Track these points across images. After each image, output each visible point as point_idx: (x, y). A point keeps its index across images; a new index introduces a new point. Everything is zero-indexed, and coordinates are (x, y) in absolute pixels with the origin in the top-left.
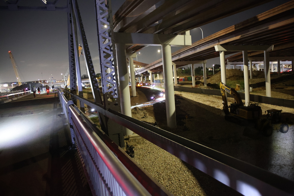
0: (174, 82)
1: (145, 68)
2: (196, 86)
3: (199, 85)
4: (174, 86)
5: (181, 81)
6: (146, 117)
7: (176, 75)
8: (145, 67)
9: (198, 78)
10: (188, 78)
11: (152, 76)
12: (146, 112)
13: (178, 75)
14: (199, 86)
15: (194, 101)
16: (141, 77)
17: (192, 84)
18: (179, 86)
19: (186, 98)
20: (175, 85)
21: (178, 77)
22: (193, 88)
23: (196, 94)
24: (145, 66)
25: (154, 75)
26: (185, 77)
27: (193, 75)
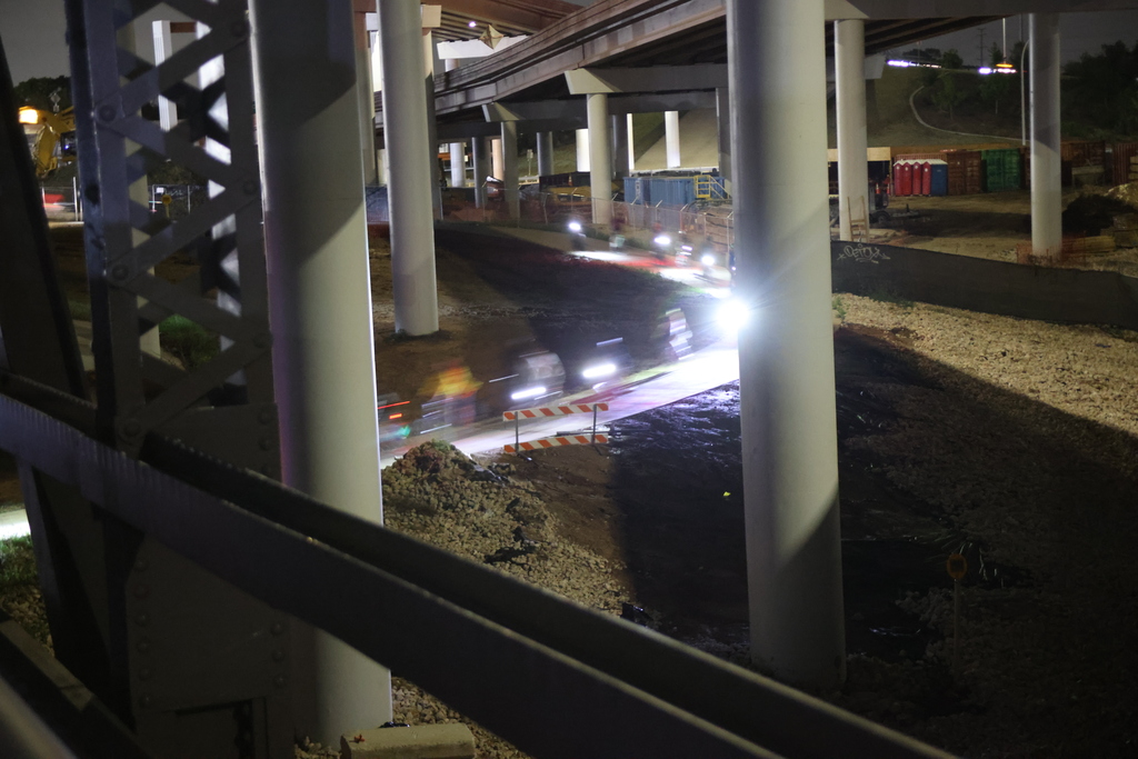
0: (834, 203)
1: (539, 42)
2: (1067, 252)
3: (1105, 239)
4: (836, 245)
5: (906, 190)
6: (530, 549)
7: (863, 131)
8: (539, 36)
9: (1097, 170)
10: (983, 165)
11: (608, 127)
12: (538, 502)
13: (875, 129)
14: (1098, 250)
15: (1041, 405)
16: (497, 134)
17: (1022, 226)
18: (885, 248)
19: (951, 371)
20: (844, 236)
21: (879, 154)
22: (1031, 267)
23: (1067, 336)
24: (539, 27)
25: (629, 116)
26: (949, 157)
27: (1044, 137)
